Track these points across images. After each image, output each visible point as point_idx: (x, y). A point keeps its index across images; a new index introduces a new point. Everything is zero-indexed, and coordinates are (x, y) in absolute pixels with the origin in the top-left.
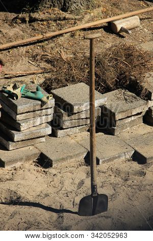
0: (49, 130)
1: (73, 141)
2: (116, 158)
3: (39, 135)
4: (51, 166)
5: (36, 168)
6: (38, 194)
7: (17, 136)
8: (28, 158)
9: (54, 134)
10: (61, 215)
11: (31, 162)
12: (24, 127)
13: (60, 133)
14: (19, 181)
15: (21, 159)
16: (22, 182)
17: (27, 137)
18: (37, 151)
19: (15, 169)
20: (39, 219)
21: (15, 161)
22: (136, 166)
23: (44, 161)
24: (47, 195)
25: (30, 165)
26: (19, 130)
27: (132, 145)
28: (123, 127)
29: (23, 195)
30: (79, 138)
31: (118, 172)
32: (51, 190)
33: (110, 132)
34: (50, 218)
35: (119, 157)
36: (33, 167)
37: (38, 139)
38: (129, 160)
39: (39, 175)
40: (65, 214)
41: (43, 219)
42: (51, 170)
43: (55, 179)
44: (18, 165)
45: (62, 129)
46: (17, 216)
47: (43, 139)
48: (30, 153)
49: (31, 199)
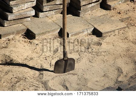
0: (33, 13)
1: (50, 20)
2: (81, 33)
3: (26, 16)
4: (34, 38)
5: (24, 40)
6: (25, 57)
7: (10, 17)
8: (18, 33)
9: (36, 16)
10: (42, 72)
11: (20, 35)
12: (15, 10)
13: (41, 14)
14: (11, 49)
15: (13, 33)
16: (14, 49)
17: (17, 18)
18: (25, 28)
19: (9, 40)
20: (26, 76)
21: (9, 34)
22: (95, 38)
23: (29, 35)
24: (31, 59)
25: (19, 38)
26: (12, 12)
27: (92, 24)
28: (85, 11)
29: (14, 59)
30: (54, 19)
32: (34, 55)
33: (77, 15)
34: (34, 75)
35: (83, 32)
36: (21, 39)
37: (25, 19)
38: (90, 35)
39: (26, 44)
40: (44, 72)
41: (29, 75)
42: (35, 41)
43: (37, 47)
44: (11, 37)
45: (42, 12)
46: (10, 73)
47: (29, 19)
48: (19, 29)
49: (20, 61)
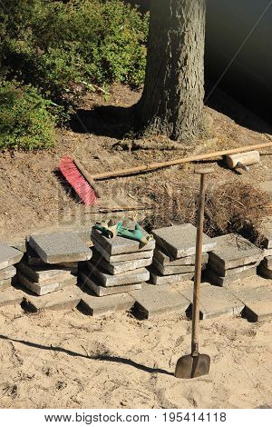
0: (147, 276)
1: (174, 290)
2: (222, 313)
3: (135, 281)
4: (147, 318)
5: (128, 319)
6: (130, 349)
7: (109, 281)
8: (120, 307)
9: (151, 281)
10: (155, 375)
11: (123, 311)
12: (117, 270)
13: (159, 279)
14: (108, 333)
15: (112, 308)
16: (111, 334)
17: (121, 283)
18: (132, 300)
19: (105, 319)
20: (129, 378)
21: (106, 309)
22: (245, 323)
23: (138, 312)
24: (140, 351)
25: (122, 315)
26: (112, 274)
27: (243, 299)
28: (232, 278)
29: (111, 350)
30: (181, 288)
31: (223, 330)
32: (144, 346)
33: (218, 283)
34: (143, 378)
35: (226, 312)
36: (125, 317)
37: (133, 286)
38: (237, 317)
39: (131, 327)
40: (159, 374)
41: (134, 378)
42: (145, 322)
43: (151, 332)
44: (108, 313)
45: (162, 275)
46: (104, 374)
47: (139, 286)
48: (123, 301)
49: (122, 355)
